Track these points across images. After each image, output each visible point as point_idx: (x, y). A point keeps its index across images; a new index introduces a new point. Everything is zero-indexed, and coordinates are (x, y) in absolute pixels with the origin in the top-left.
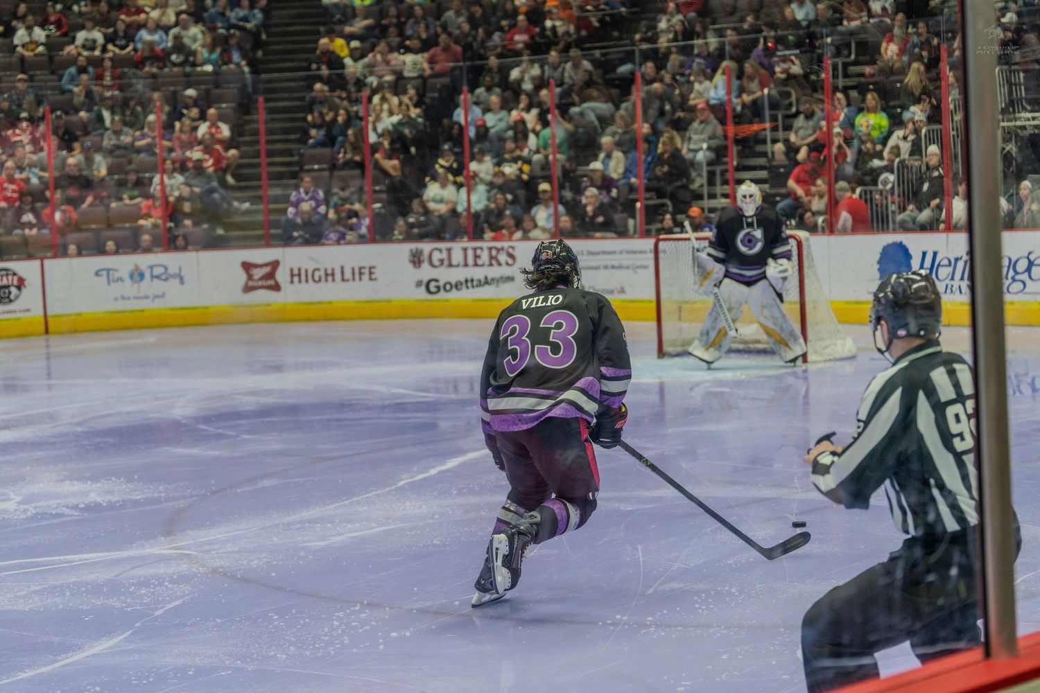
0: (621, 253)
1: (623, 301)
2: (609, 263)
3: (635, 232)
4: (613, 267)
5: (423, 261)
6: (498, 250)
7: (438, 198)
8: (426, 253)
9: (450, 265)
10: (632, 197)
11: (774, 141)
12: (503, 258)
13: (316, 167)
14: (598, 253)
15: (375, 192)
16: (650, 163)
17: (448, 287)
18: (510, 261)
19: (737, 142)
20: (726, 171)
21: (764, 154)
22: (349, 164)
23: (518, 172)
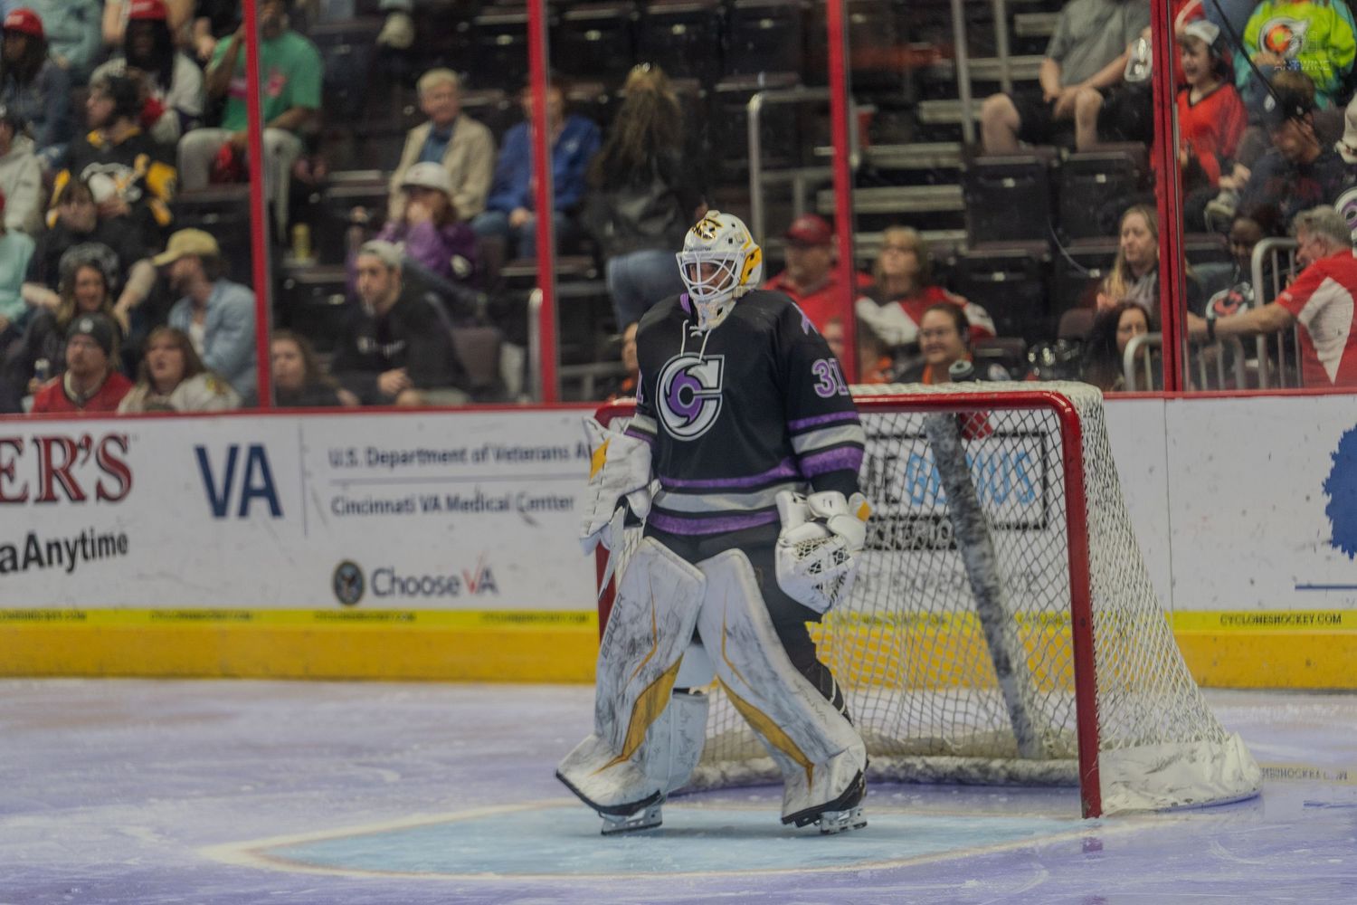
0: (481, 455)
1: (489, 617)
2: (443, 491)
3: (526, 389)
4: (453, 504)
6: (73, 449)
10: (513, 271)
11: (984, 88)
12: (87, 473)
14: (406, 459)
16: (574, 161)
18: (112, 486)
19: (863, 86)
20: (827, 185)
21: (951, 132)
23: (135, 194)
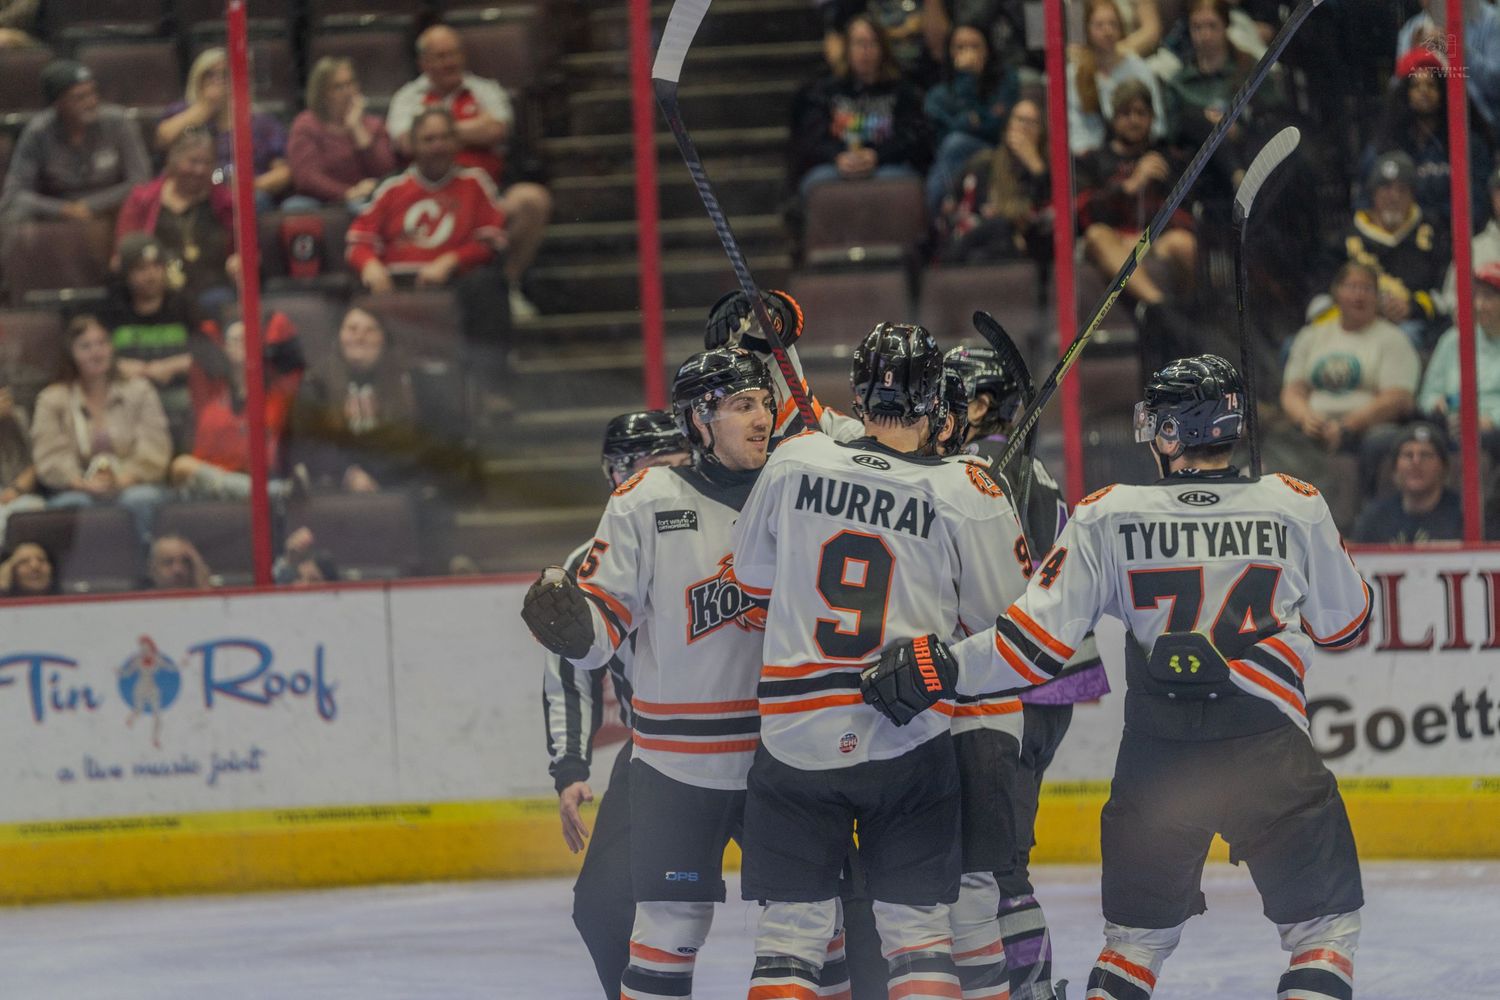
7: (1336, 369)
9: (1395, 644)
13: (857, 253)
15: (1094, 352)
17: (1386, 731)
22: (990, 243)
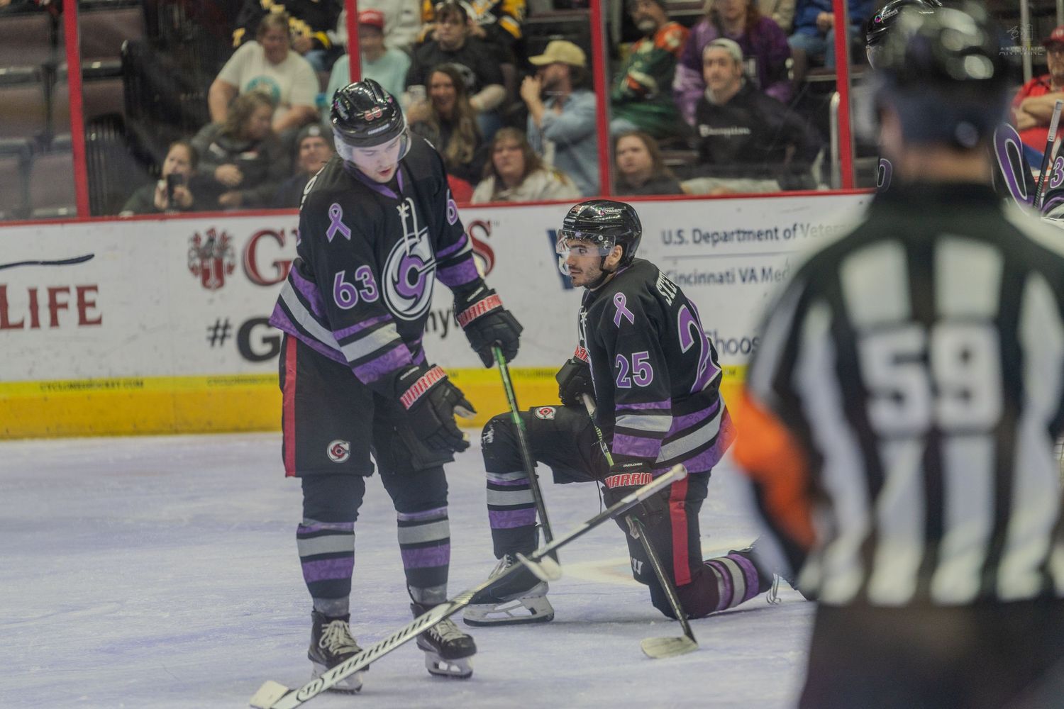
0: (790, 233)
4: (767, 274)
5: (231, 268)
7: (265, 88)
8: (238, 246)
10: (816, 77)
15: (90, 76)
